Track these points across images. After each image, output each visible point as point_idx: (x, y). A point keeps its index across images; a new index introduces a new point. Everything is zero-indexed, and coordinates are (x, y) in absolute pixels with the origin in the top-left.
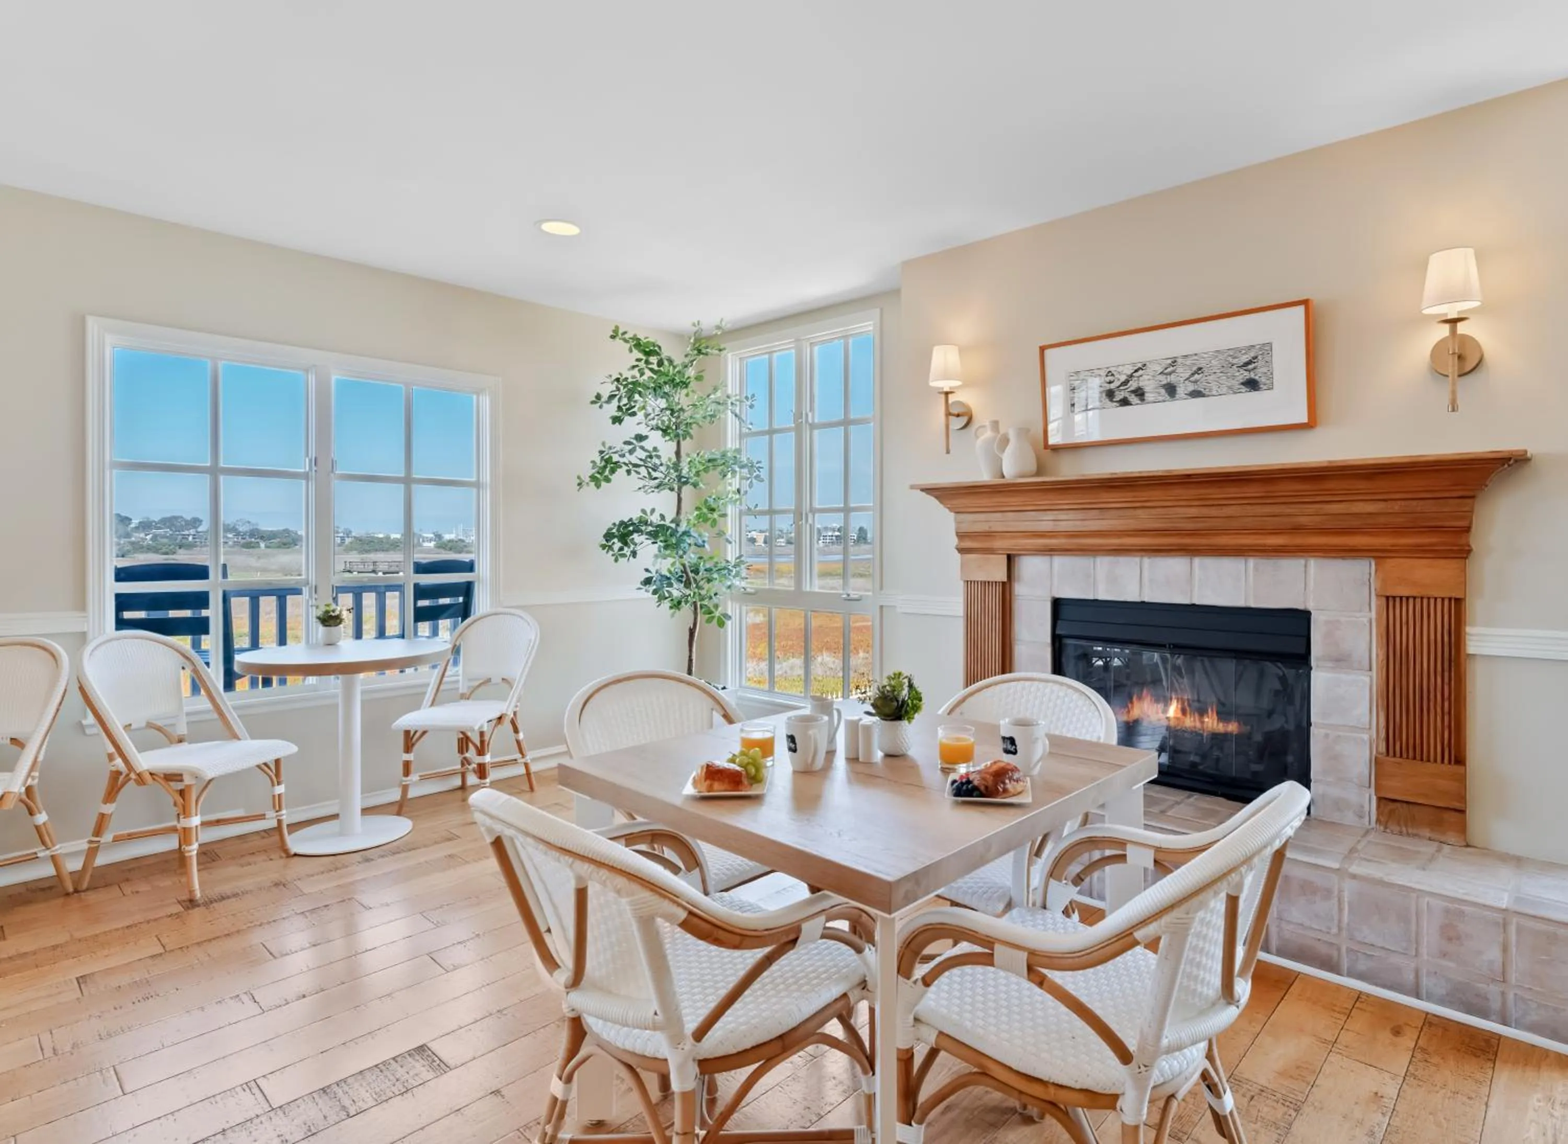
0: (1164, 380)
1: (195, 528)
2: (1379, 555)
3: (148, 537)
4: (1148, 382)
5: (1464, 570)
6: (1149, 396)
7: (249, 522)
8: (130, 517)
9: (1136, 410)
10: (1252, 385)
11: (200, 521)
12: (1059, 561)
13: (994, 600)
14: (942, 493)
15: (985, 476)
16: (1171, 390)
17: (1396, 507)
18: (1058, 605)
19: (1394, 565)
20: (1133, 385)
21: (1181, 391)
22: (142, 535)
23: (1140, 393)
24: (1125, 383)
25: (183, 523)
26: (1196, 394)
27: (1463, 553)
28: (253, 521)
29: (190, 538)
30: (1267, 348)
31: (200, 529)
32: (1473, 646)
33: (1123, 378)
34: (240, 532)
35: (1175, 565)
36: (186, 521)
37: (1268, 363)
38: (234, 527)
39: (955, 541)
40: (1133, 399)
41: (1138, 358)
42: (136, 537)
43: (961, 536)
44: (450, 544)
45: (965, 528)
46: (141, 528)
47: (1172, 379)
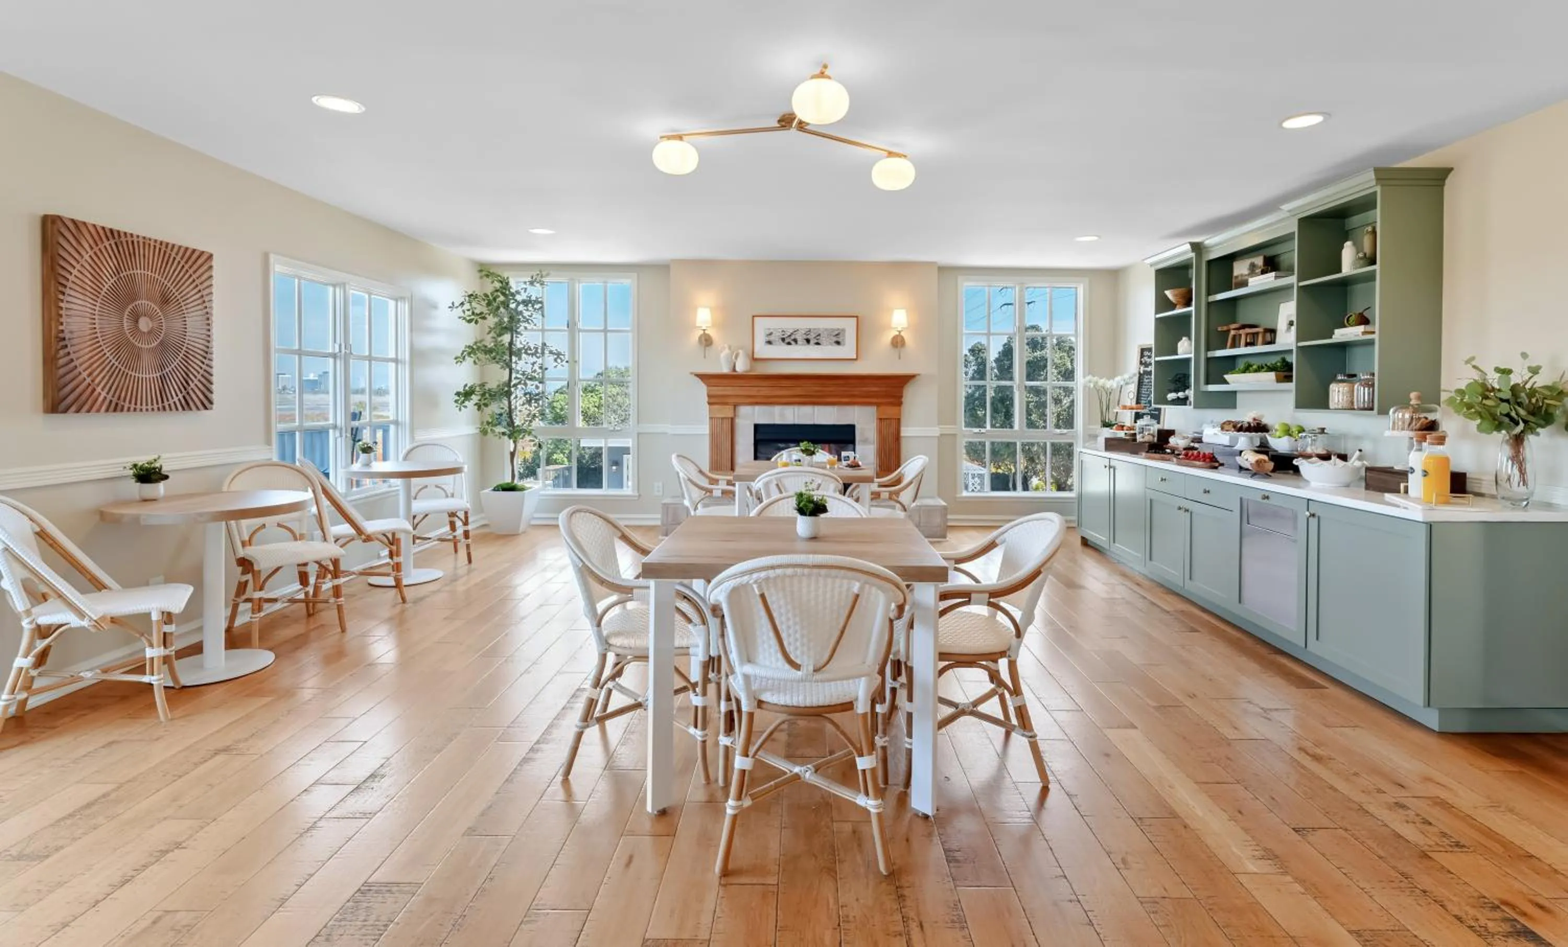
0: (805, 337)
2: (878, 405)
4: (799, 337)
5: (900, 410)
6: (799, 342)
9: (793, 347)
10: (838, 343)
12: (757, 408)
13: (727, 425)
14: (703, 377)
15: (725, 370)
16: (808, 341)
17: (884, 389)
18: (757, 427)
19: (882, 408)
20: (793, 337)
21: (812, 342)
23: (795, 341)
24: (790, 336)
26: (818, 344)
27: (899, 404)
30: (843, 330)
32: (902, 434)
33: (789, 334)
35: (807, 409)
37: (844, 336)
39: (706, 399)
40: (793, 343)
41: (797, 327)
43: (709, 396)
45: (712, 393)
47: (808, 337)
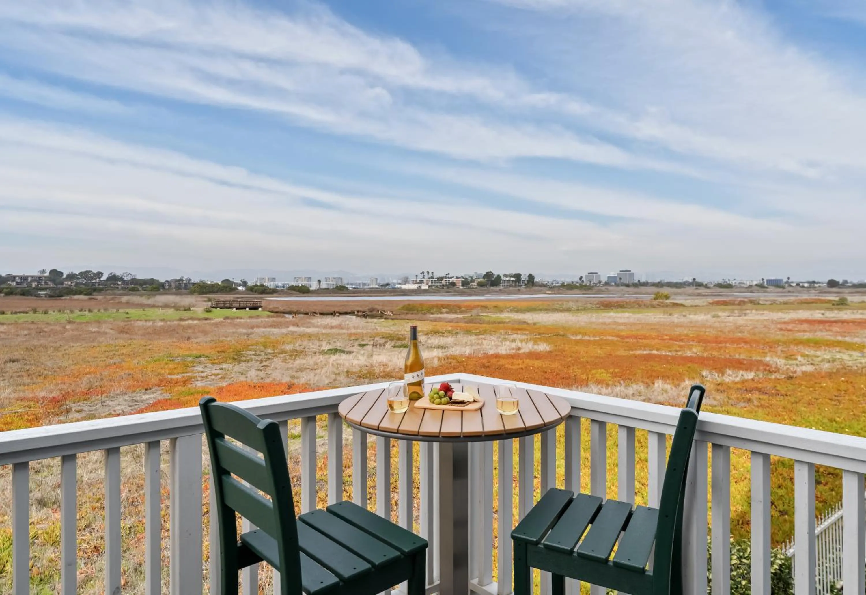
1: (99, 278)
3: (73, 284)
7: (130, 274)
8: (102, 272)
11: (102, 274)
22: (70, 283)
25: (92, 275)
28: (132, 273)
29: (97, 285)
31: (102, 279)
34: (125, 281)
36: (94, 274)
38: (121, 278)
42: (66, 284)
44: (256, 288)
46: (68, 279)
